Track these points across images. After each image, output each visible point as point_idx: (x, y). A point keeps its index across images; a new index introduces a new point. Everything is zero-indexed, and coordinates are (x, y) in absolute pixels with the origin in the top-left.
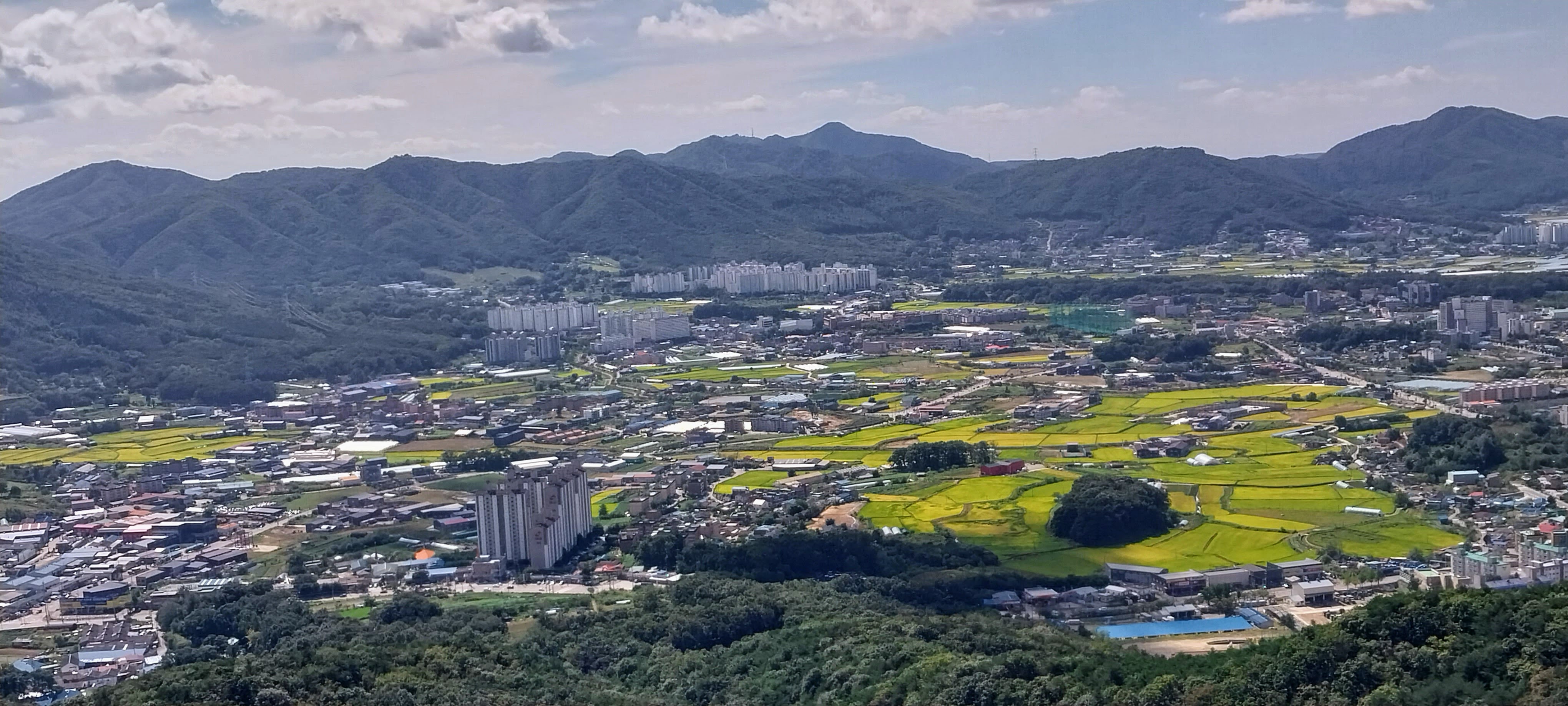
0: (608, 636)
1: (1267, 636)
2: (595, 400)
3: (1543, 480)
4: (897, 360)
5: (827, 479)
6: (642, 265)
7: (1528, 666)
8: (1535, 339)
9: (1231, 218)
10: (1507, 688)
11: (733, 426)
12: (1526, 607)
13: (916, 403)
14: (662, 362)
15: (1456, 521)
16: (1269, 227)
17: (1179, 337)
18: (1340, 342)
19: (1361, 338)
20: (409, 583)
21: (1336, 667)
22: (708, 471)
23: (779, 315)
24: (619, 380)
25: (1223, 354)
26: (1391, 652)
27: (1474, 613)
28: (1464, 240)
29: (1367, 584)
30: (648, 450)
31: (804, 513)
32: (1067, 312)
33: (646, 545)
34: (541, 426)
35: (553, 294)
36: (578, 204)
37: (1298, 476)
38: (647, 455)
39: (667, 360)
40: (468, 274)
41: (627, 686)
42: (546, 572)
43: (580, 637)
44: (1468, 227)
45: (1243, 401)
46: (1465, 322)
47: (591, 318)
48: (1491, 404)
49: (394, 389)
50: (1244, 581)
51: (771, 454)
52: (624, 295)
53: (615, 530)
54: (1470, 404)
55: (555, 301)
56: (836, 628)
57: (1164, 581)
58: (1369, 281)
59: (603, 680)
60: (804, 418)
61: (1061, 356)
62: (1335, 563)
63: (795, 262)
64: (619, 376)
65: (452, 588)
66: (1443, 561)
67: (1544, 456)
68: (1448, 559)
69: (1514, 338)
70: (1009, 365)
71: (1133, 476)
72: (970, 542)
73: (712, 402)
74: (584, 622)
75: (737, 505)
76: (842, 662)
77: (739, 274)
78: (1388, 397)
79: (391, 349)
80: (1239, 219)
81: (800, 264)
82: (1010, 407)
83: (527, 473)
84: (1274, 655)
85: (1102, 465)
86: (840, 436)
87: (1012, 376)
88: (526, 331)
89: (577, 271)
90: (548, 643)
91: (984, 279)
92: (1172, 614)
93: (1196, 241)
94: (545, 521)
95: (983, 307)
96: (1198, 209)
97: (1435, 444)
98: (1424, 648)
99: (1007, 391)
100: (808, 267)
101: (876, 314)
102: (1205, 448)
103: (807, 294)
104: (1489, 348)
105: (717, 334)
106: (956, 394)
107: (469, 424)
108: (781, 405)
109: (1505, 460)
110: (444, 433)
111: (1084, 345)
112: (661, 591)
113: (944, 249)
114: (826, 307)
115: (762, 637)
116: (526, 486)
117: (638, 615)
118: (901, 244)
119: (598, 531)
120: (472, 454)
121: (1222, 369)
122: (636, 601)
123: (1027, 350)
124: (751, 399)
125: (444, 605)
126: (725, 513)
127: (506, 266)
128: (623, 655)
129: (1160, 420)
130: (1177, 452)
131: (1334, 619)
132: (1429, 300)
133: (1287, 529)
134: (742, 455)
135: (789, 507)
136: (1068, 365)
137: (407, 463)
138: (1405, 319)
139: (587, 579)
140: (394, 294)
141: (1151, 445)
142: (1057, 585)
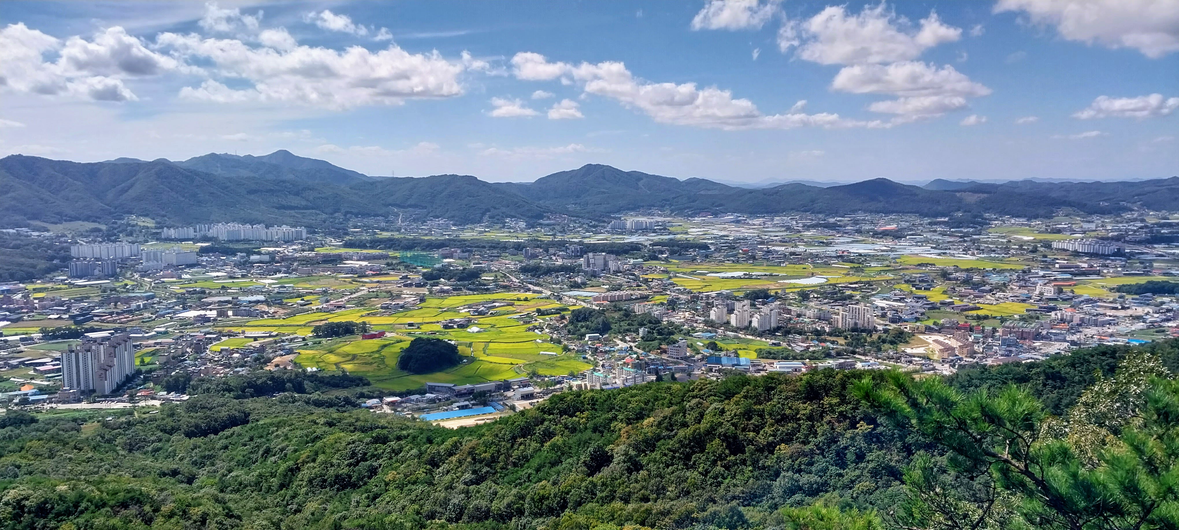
0: (144, 432)
1: (503, 416)
2: (138, 299)
3: (627, 338)
4: (317, 278)
5: (276, 342)
6: (169, 223)
7: (620, 425)
8: (624, 273)
9: (489, 211)
10: (611, 436)
11: (222, 313)
12: (619, 398)
13: (327, 301)
14: (180, 278)
15: (589, 357)
16: (507, 217)
17: (464, 269)
18: (539, 273)
19: (549, 271)
20: (16, 404)
21: (534, 429)
22: (206, 338)
23: (249, 252)
24: (153, 287)
25: (485, 277)
26: (559, 421)
27: (597, 401)
28: (594, 226)
29: (549, 388)
30: (171, 326)
31: (262, 360)
32: (409, 255)
33: (168, 380)
34: (104, 313)
35: (113, 238)
36: (131, 186)
37: (519, 337)
38: (170, 329)
39: (183, 276)
40: (59, 225)
41: (156, 459)
42: (106, 396)
43: (127, 432)
44: (597, 221)
45: (494, 301)
46: (594, 264)
47: (136, 252)
48: (605, 303)
49: (8, 291)
50: (493, 389)
51: (243, 329)
52: (157, 240)
53: (150, 371)
54: (596, 303)
55: (114, 241)
56: (280, 422)
57: (455, 390)
58: (553, 244)
59: (141, 456)
60: (263, 309)
61: (406, 278)
62: (535, 379)
63: (259, 223)
64: (153, 285)
65: (45, 407)
66: (584, 376)
67: (627, 327)
68: (586, 376)
69: (616, 273)
70: (378, 282)
71: (441, 338)
72: (355, 374)
73: (209, 300)
74: (130, 424)
75: (223, 357)
76: (282, 441)
77: (226, 230)
78: (560, 299)
79: (7, 267)
80: (493, 212)
81: (263, 225)
82: (378, 303)
83: (95, 340)
84: (506, 424)
85: (425, 333)
86: (284, 319)
87: (380, 287)
88: (95, 258)
89: (129, 225)
90: (106, 437)
91: (366, 237)
92: (458, 407)
93: (473, 222)
94: (106, 367)
95: (365, 251)
96: (474, 206)
97: (580, 321)
98: (574, 418)
99: (377, 295)
100: (267, 227)
101: (306, 253)
102: (476, 324)
103: (266, 242)
104: (605, 277)
105: (213, 262)
106: (349, 297)
107: (58, 312)
108: (250, 302)
109: (611, 329)
110: (41, 317)
111: (417, 272)
112: (177, 406)
113: (344, 220)
114: (277, 249)
115: (237, 429)
116: (94, 347)
117: (163, 419)
118: (320, 217)
119: (139, 372)
120: (59, 329)
121: (485, 285)
122: (162, 411)
123: (388, 274)
124: (233, 298)
125: (39, 416)
126: (216, 361)
127: (83, 221)
128: (153, 442)
129: (454, 310)
130: (462, 326)
131: (534, 406)
132: (579, 254)
133: (513, 363)
134: (227, 329)
135: (253, 358)
136: (409, 282)
137: (16, 335)
138: (568, 262)
139: (132, 399)
140: (9, 235)
141: (449, 323)
142: (400, 395)
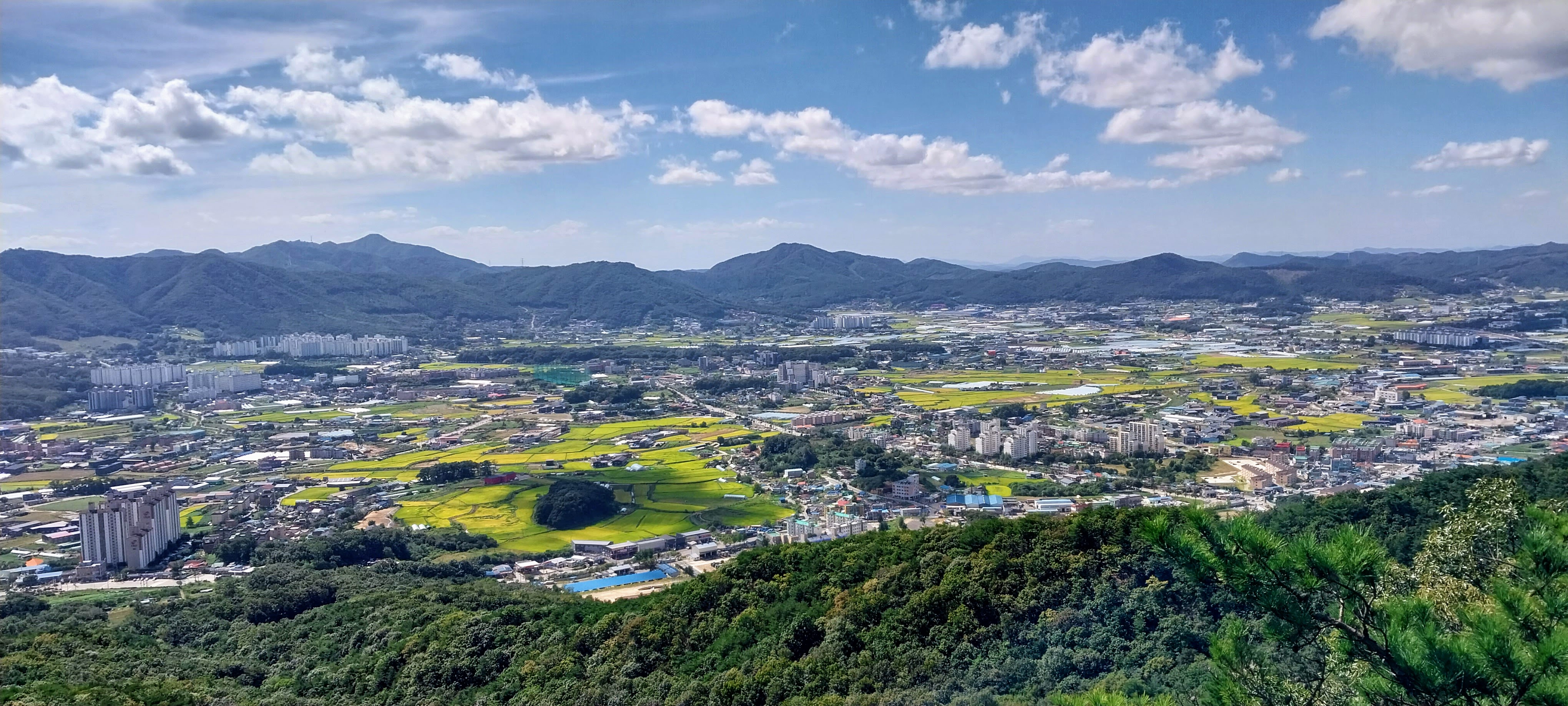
0: (194, 617)
1: (676, 582)
2: (183, 438)
3: (840, 473)
4: (422, 404)
5: (369, 492)
6: (223, 334)
7: (833, 590)
8: (833, 386)
9: (652, 309)
10: (821, 605)
11: (296, 455)
12: (831, 553)
13: (437, 435)
14: (239, 408)
15: (790, 500)
16: (675, 316)
17: (620, 387)
18: (720, 389)
19: (733, 387)
20: (20, 585)
21: (718, 599)
22: (276, 489)
23: (332, 372)
24: (203, 422)
25: (648, 397)
26: (752, 587)
27: (801, 558)
28: (792, 326)
29: (738, 543)
30: (227, 474)
31: (351, 517)
32: (545, 371)
33: (225, 547)
34: (137, 458)
35: (148, 357)
36: (172, 287)
37: (695, 476)
38: (226, 478)
39: (243, 407)
40: (74, 342)
41: (211, 653)
42: (141, 571)
43: (170, 619)
44: (794, 318)
45: (661, 429)
46: (793, 376)
47: (179, 375)
48: (809, 427)
49: (7, 432)
50: (662, 546)
51: (326, 475)
52: (208, 358)
53: (200, 536)
54: (797, 427)
55: (150, 362)
56: (376, 600)
57: (610, 550)
58: (736, 350)
59: (190, 651)
60: (351, 448)
61: (542, 400)
62: (718, 531)
63: (344, 333)
64: (203, 419)
65: (59, 588)
66: (783, 526)
67: (839, 459)
68: (785, 525)
69: (822, 386)
70: (505, 407)
71: (590, 480)
72: (477, 531)
73: (280, 437)
74: (174, 608)
75: (299, 513)
76: (381, 624)
77: (300, 343)
78: (749, 424)
79: (5, 400)
80: (657, 309)
81: (349, 335)
82: (506, 436)
83: (125, 496)
84: (680, 593)
85: (570, 474)
86: (380, 460)
87: (507, 414)
88: (124, 385)
89: (170, 339)
90: (143, 626)
91: (487, 347)
92: (615, 572)
93: (630, 324)
94: (140, 532)
95: (486, 367)
96: (631, 303)
97: (777, 452)
98: (772, 582)
99: (504, 425)
100: (355, 338)
101: (407, 372)
102: (637, 460)
103: (354, 357)
104: (807, 392)
105: (283, 387)
106: (467, 428)
107: (74, 459)
108: (334, 439)
109: (817, 461)
110: (51, 466)
111: (558, 393)
112: (238, 581)
113: (457, 326)
114: (369, 367)
115: (320, 610)
116: (123, 505)
117: (219, 600)
118: (425, 322)
119: (185, 538)
120: (77, 482)
121: (648, 407)
122: (218, 588)
123: (518, 396)
124: (310, 434)
125: (51, 601)
126: (289, 519)
127: (107, 335)
128: (207, 630)
129: (608, 442)
130: (619, 463)
131: (717, 567)
132: (772, 363)
133: (689, 510)
134: (303, 476)
135: (340, 513)
136: (547, 406)
137: (18, 491)
138: (758, 375)
139: (176, 574)
140: (7, 358)
141: (602, 459)
142: (539, 558)
